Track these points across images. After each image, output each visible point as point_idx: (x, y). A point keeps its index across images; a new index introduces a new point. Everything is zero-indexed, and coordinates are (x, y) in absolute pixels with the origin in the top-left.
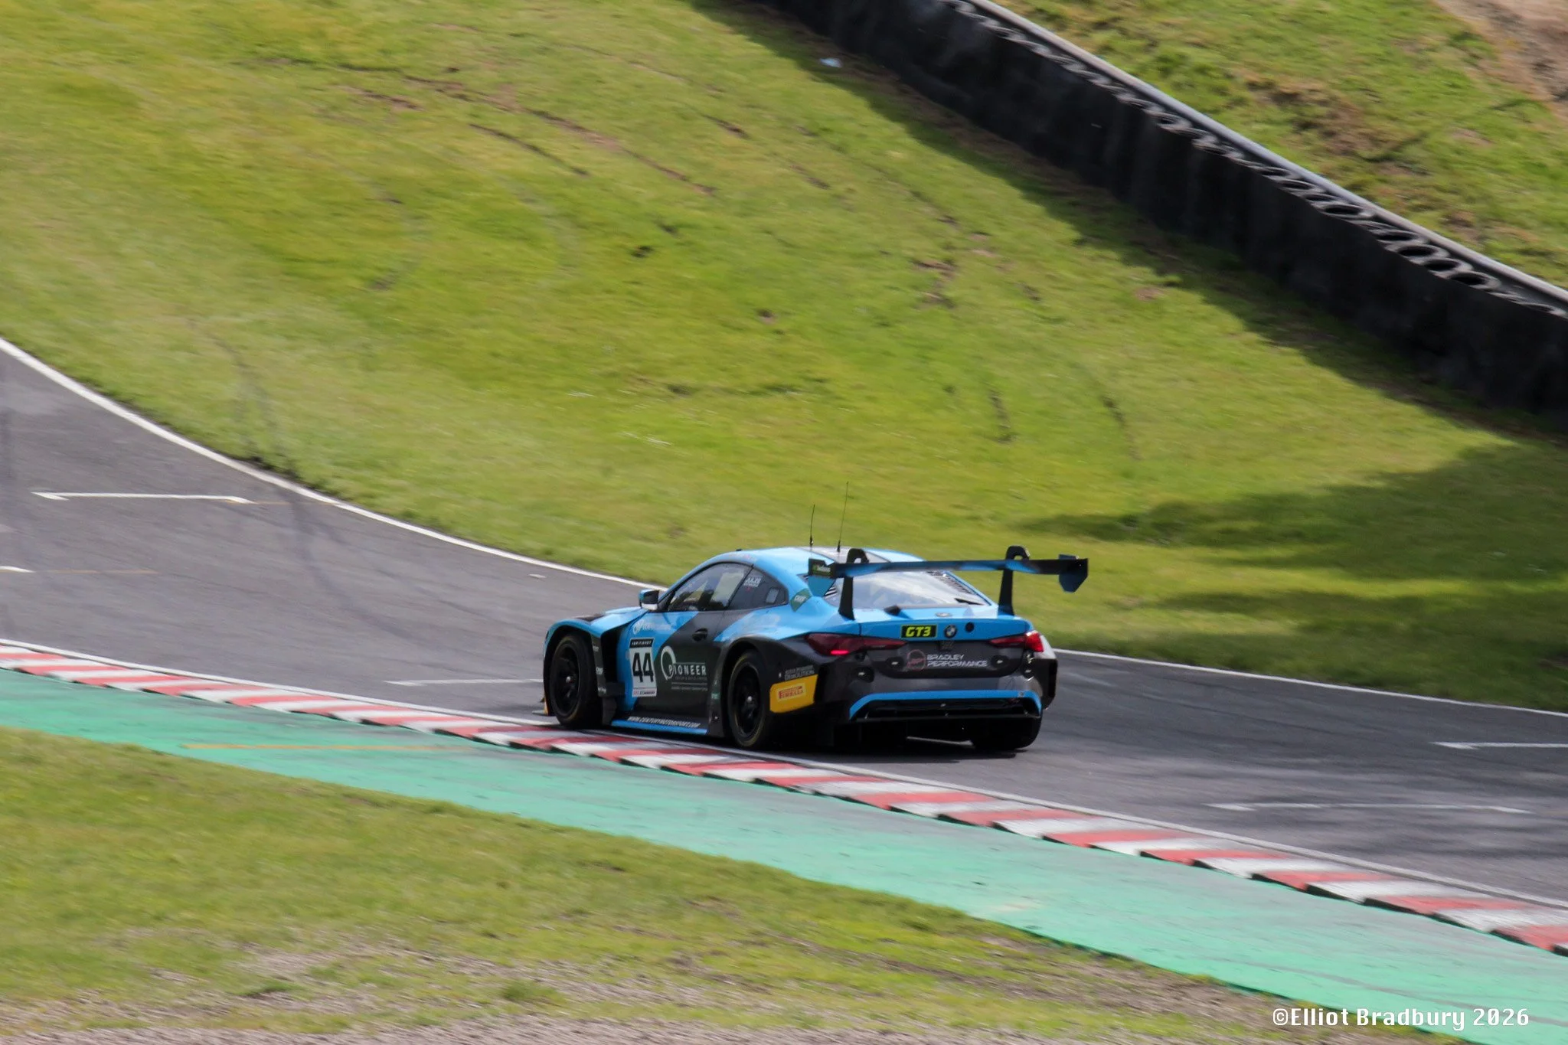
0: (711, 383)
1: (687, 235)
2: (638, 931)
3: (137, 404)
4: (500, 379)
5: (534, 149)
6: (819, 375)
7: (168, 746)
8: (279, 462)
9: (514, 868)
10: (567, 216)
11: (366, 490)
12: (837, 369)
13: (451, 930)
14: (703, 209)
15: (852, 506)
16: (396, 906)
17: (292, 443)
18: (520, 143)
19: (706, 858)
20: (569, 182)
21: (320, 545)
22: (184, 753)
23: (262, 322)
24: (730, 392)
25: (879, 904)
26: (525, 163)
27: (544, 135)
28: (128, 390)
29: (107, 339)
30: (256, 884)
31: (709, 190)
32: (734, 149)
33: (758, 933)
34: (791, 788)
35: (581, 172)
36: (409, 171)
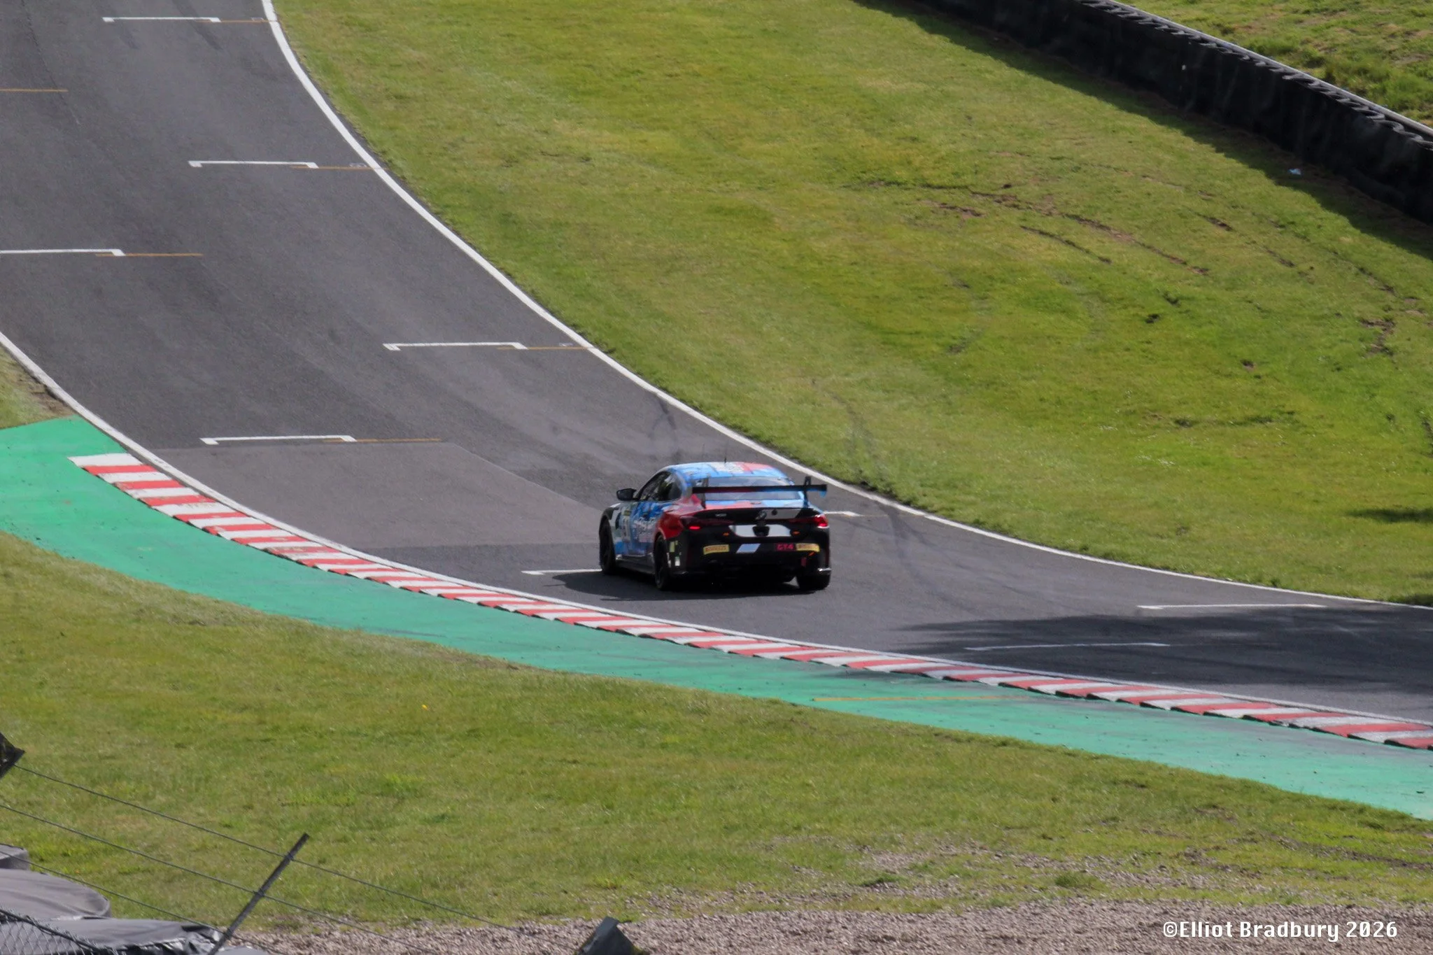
0: (1208, 417)
1: (1185, 305)
2: (1158, 833)
3: (775, 443)
4: (1046, 418)
5: (1068, 243)
6: (1288, 409)
7: (803, 700)
8: (880, 486)
9: (1064, 787)
10: (1097, 293)
11: (945, 504)
12: (1304, 404)
13: (1016, 834)
14: (1198, 286)
15: (1318, 508)
16: (974, 816)
17: (891, 472)
18: (1061, 240)
19: (1210, 777)
20: (1096, 268)
21: (912, 546)
22: (815, 704)
23: (866, 380)
24: (1222, 423)
25: (1343, 809)
26: (1063, 255)
27: (1075, 231)
28: (767, 435)
29: (751, 395)
30: (870, 802)
31: (1204, 271)
32: (1223, 239)
33: (1252, 833)
34: (1274, 722)
35: (1107, 261)
36: (977, 263)
